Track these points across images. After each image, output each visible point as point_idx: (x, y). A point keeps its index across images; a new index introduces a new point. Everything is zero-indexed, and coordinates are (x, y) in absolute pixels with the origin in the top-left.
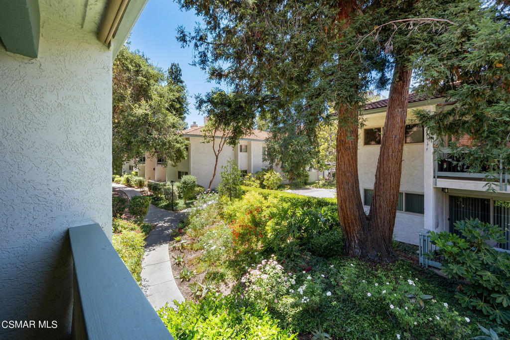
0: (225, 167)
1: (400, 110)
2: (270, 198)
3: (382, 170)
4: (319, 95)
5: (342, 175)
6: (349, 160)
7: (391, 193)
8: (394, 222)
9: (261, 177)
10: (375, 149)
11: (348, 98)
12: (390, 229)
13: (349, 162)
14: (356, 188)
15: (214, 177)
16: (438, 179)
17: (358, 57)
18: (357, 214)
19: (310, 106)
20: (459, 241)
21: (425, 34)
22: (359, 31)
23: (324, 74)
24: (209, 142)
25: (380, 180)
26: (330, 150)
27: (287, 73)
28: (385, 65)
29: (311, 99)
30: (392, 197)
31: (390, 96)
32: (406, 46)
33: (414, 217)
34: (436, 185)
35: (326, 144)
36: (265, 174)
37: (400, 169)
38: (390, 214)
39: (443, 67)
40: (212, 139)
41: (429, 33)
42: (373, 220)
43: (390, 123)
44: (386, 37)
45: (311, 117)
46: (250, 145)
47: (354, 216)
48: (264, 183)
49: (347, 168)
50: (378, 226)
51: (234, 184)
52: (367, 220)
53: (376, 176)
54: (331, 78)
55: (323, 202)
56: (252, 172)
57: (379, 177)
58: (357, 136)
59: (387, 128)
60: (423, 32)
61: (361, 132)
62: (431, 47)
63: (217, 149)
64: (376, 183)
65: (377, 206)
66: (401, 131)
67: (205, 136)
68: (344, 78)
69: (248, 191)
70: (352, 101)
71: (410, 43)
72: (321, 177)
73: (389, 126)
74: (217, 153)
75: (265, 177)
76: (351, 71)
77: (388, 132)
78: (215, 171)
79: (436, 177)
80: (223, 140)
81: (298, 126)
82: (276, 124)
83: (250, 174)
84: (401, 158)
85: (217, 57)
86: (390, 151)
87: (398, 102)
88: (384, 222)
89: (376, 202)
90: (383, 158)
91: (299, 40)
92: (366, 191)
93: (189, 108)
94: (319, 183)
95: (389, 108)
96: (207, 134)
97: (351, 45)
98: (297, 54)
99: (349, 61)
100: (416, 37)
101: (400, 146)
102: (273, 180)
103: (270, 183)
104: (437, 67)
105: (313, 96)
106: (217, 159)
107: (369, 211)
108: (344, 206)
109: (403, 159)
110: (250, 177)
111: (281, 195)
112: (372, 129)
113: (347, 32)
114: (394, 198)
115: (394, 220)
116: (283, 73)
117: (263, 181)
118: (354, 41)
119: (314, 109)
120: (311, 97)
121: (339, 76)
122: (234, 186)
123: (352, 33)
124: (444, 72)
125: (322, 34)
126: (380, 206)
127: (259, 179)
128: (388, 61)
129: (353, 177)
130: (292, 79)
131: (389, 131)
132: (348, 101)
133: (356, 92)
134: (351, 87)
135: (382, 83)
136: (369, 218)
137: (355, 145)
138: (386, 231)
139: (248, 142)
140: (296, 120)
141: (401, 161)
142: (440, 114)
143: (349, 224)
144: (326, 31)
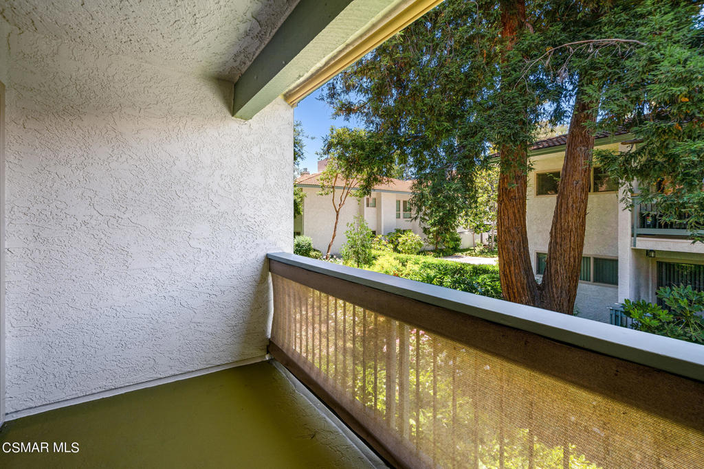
0: (351, 225)
1: (583, 148)
2: (409, 265)
3: (558, 226)
4: (475, 133)
5: (505, 231)
6: (514, 213)
7: (572, 255)
8: (576, 292)
9: (394, 240)
10: (551, 200)
11: (512, 137)
12: (569, 300)
13: (515, 216)
14: (524, 248)
15: (333, 238)
16: (638, 238)
17: (524, 86)
18: (525, 281)
19: (464, 147)
20: (661, 313)
21: (609, 57)
22: (527, 54)
23: (482, 108)
24: (327, 194)
25: (556, 237)
26: (491, 204)
27: (437, 109)
28: (562, 94)
29: (465, 139)
30: (572, 260)
31: (570, 130)
32: (586, 72)
33: (607, 290)
34: (635, 245)
35: (485, 195)
36: (400, 237)
37: (583, 225)
38: (570, 282)
39: (625, 99)
40: (332, 190)
41: (615, 56)
42: (547, 290)
43: (569, 165)
44: (562, 59)
45: (465, 161)
46: (380, 197)
47: (521, 283)
48: (399, 248)
49: (512, 223)
50: (553, 296)
51: (363, 246)
52: (538, 289)
53: (551, 233)
54: (491, 112)
55: (479, 270)
56: (383, 233)
57: (555, 235)
58: (525, 182)
59: (566, 172)
60: (606, 55)
61: (532, 178)
62: (616, 73)
63: (337, 202)
64: (551, 243)
65: (553, 271)
66: (585, 175)
67: (323, 187)
68: (507, 112)
69: (379, 256)
70: (516, 141)
71: (591, 69)
72: (478, 241)
73: (568, 169)
74: (338, 207)
75: (400, 240)
76: (515, 104)
77: (567, 178)
78: (335, 231)
79: (635, 235)
80: (346, 191)
81: (449, 171)
82: (421, 169)
83: (380, 236)
84: (585, 210)
85: (348, 89)
86: (570, 201)
87: (580, 139)
88: (562, 292)
89: (551, 266)
90: (561, 210)
91: (451, 69)
92: (539, 255)
93: (303, 151)
94: (474, 250)
95: (569, 146)
96: (326, 184)
97: (516, 71)
98: (448, 86)
99: (513, 91)
100: (598, 61)
101: (584, 195)
102: (411, 245)
103: (407, 248)
104: (618, 100)
105: (468, 135)
106: (337, 215)
107: (541, 279)
108: (508, 271)
109: (587, 212)
110: (380, 239)
111: (423, 261)
112: (545, 174)
113: (511, 55)
114: (575, 261)
115: (576, 290)
116: (432, 109)
117: (397, 245)
118: (520, 66)
119: (470, 151)
120: (465, 136)
121: (500, 110)
122: (364, 249)
123: (516, 56)
124: (626, 105)
125: (481, 59)
126: (556, 271)
127: (392, 242)
128: (566, 90)
129: (520, 235)
130: (440, 115)
131: (568, 175)
132: (512, 141)
133: (522, 128)
134: (515, 123)
135: (558, 116)
136: (541, 288)
137: (523, 194)
138: (564, 304)
139: (377, 194)
140: (446, 164)
141: (585, 214)
142: (626, 154)
143: (514, 293)
144: (485, 55)
